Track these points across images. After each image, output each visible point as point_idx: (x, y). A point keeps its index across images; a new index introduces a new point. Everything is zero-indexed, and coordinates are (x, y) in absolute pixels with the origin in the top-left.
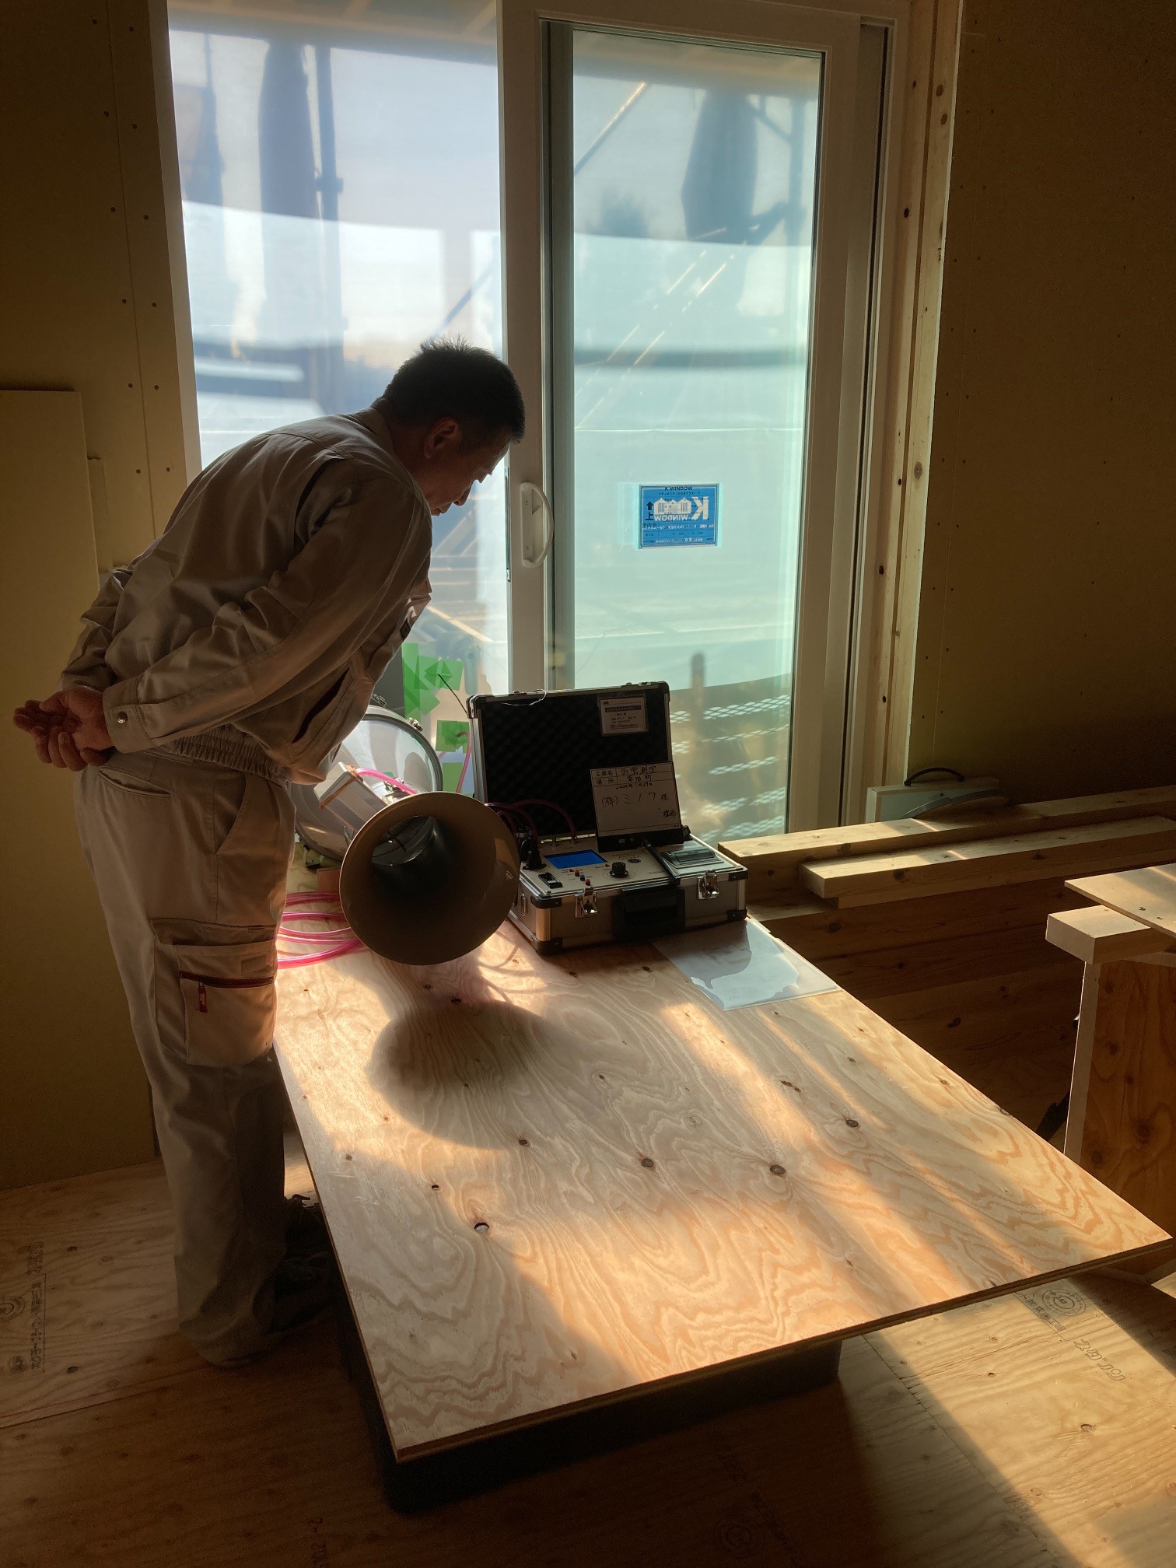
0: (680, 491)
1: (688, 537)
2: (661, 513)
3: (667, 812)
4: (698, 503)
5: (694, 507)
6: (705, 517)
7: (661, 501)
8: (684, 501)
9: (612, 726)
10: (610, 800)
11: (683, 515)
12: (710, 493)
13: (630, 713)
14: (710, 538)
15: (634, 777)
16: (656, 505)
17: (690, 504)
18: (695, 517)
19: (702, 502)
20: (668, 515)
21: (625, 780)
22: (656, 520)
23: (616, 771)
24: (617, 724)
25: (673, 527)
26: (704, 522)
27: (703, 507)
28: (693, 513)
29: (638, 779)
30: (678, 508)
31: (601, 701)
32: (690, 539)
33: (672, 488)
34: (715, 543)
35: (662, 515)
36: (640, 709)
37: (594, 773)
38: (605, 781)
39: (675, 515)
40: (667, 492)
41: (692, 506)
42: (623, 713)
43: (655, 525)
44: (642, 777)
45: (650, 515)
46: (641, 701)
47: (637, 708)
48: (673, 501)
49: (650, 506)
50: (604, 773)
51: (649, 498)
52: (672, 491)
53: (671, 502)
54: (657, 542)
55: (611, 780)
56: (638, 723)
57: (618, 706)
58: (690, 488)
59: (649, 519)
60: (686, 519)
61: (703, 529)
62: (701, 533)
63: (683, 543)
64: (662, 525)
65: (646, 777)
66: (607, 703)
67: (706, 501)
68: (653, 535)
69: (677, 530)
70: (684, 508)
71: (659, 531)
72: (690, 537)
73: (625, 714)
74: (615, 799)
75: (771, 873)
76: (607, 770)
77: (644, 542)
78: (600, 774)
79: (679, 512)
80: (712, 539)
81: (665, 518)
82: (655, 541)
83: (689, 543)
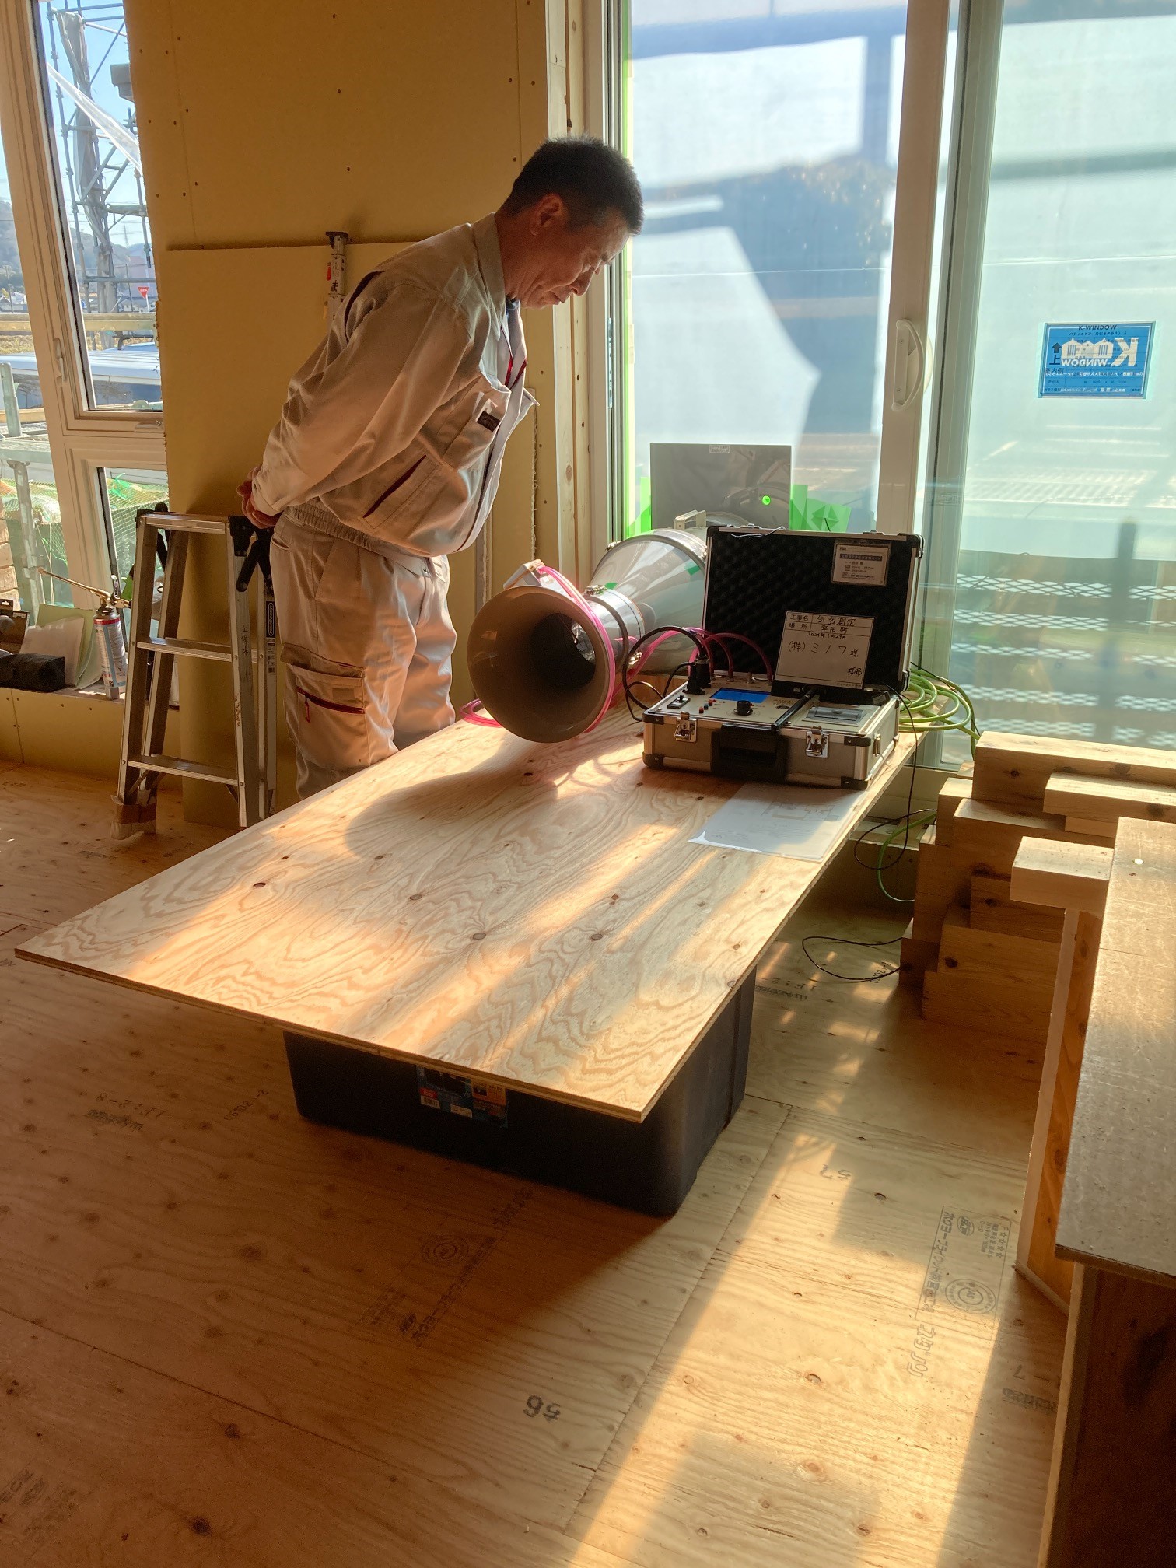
0: (1099, 331)
1: (1105, 387)
2: (1071, 357)
3: (852, 669)
4: (1123, 345)
5: (1117, 351)
6: (1131, 363)
7: (1073, 342)
8: (1103, 342)
9: (845, 574)
10: (796, 646)
11: (1101, 359)
12: (1142, 334)
13: (866, 563)
14: (1136, 388)
15: (829, 627)
16: (1065, 348)
17: (1111, 346)
18: (1117, 362)
19: (1129, 345)
20: (1079, 359)
21: (819, 628)
22: (1064, 365)
23: (813, 618)
24: (850, 573)
25: (1085, 374)
26: (1130, 369)
27: (1130, 351)
28: (1114, 358)
29: (833, 629)
30: (1095, 352)
31: (839, 546)
32: (1108, 389)
33: (1088, 327)
34: (1143, 395)
35: (1072, 359)
36: (881, 560)
37: (789, 615)
38: (798, 625)
39: (1090, 359)
40: (1081, 332)
41: (1114, 349)
42: (859, 561)
43: (1061, 370)
44: (838, 628)
45: (1055, 359)
46: (884, 552)
47: (878, 559)
48: (1088, 342)
49: (1057, 348)
50: (800, 617)
51: (1056, 338)
52: (1088, 331)
53: (1086, 344)
54: (1062, 390)
55: (804, 626)
56: (875, 574)
57: (854, 553)
58: (1113, 326)
59: (1054, 364)
60: (1104, 364)
61: (1127, 377)
62: (1123, 382)
63: (1099, 394)
64: (1071, 371)
65: (842, 629)
66: (844, 549)
67: (1134, 344)
68: (1058, 382)
69: (1091, 377)
70: (1103, 351)
71: (1066, 377)
72: (1109, 387)
73: (862, 563)
74: (802, 646)
75: (1015, 773)
76: (803, 615)
77: (1046, 389)
78: (796, 617)
79: (1095, 356)
80: (1139, 390)
81: (1075, 363)
82: (1059, 390)
83: (1106, 394)
